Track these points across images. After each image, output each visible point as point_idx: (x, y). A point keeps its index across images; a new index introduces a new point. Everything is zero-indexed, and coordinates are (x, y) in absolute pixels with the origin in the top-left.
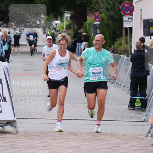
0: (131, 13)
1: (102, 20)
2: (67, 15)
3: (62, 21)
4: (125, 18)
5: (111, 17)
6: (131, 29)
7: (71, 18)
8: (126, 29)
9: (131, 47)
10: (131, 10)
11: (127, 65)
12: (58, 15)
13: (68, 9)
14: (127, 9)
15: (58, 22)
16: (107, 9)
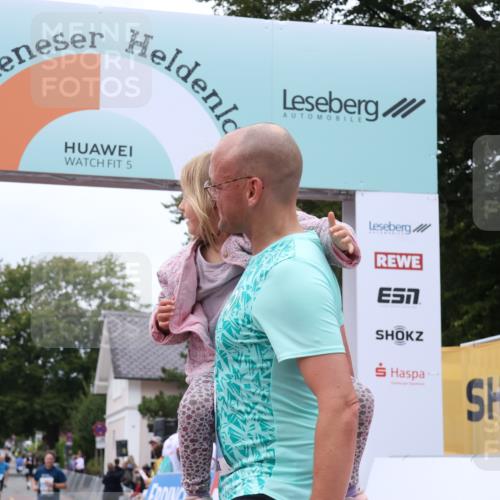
0: (103, 434)
1: (74, 441)
2: (39, 436)
3: (33, 441)
4: (98, 439)
5: (83, 438)
6: (103, 450)
7: (44, 438)
8: (99, 450)
9: (103, 468)
10: (103, 430)
11: (99, 487)
12: (30, 434)
13: (41, 429)
14: (101, 429)
15: (28, 443)
16: (80, 430)
